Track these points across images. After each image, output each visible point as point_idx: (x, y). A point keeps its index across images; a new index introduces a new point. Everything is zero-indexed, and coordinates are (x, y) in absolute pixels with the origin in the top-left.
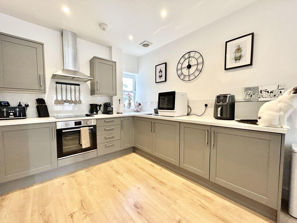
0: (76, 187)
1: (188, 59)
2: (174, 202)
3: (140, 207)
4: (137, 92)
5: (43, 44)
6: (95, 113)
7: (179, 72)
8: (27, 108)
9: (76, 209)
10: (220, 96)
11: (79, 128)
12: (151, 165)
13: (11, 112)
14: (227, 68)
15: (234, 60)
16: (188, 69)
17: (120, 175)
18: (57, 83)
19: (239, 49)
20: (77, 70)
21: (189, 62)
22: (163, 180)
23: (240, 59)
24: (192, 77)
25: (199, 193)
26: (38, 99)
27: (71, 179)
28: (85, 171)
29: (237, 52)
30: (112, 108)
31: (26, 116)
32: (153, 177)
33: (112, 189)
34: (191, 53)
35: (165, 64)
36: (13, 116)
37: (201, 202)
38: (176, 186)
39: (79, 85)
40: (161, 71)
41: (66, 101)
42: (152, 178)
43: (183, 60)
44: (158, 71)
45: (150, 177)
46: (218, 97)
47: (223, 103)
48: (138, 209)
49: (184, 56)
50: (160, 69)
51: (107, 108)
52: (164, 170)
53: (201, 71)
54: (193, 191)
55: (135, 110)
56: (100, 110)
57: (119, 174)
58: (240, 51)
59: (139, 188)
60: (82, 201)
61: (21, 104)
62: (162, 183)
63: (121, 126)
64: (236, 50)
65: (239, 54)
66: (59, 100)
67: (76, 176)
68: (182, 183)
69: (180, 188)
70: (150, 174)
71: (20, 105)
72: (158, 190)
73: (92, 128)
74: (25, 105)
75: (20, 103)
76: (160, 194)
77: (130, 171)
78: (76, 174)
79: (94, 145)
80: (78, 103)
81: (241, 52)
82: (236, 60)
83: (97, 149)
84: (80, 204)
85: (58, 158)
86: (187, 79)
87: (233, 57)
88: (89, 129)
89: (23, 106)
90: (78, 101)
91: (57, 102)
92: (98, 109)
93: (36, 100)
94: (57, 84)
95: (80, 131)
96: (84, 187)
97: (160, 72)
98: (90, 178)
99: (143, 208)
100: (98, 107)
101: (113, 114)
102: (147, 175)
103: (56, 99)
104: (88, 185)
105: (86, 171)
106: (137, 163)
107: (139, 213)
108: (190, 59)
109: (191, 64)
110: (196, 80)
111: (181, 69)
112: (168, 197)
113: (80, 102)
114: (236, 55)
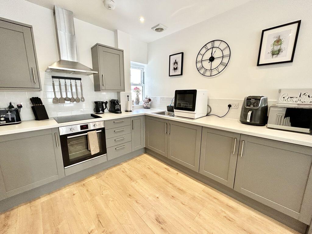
0: (89, 199)
1: (211, 49)
2: (197, 214)
3: (162, 221)
4: (146, 86)
5: (31, 28)
6: (101, 112)
7: (199, 65)
8: (20, 109)
9: (93, 227)
10: (251, 99)
11: (86, 132)
12: (166, 169)
13: (2, 117)
14: (260, 63)
15: (270, 55)
16: (210, 62)
17: (135, 182)
18: (53, 77)
19: (278, 41)
20: (76, 61)
21: (212, 54)
22: (182, 188)
23: (278, 54)
24: (214, 72)
25: (222, 203)
26: (33, 98)
27: (81, 188)
28: (95, 177)
29: (276, 45)
30: (120, 105)
31: (20, 120)
32: (171, 183)
33: (129, 199)
34: (216, 42)
35: (181, 54)
36: (5, 122)
37: (225, 213)
38: (197, 194)
39: (80, 79)
40: (176, 63)
41: (67, 99)
42: (170, 185)
43: (204, 50)
44: (172, 61)
45: (167, 183)
46: (249, 99)
47: (254, 106)
48: (160, 224)
49: (206, 45)
50: (176, 60)
51: (115, 106)
52: (181, 175)
53: (227, 65)
54: (215, 200)
55: (145, 106)
56: (106, 108)
57: (133, 181)
58: (279, 43)
59: (158, 198)
60: (98, 216)
61: (13, 104)
62: (181, 190)
63: (132, 127)
64: (275, 41)
65: (278, 47)
66: (58, 98)
67: (86, 184)
68: (202, 191)
69: (200, 196)
70: (167, 180)
71: (11, 106)
72: (178, 199)
73: (101, 131)
74: (18, 105)
75: (10, 104)
76: (181, 205)
77: (144, 176)
78: (86, 182)
79: (103, 150)
80: (80, 101)
81: (281, 44)
82: (273, 54)
83: (106, 153)
84: (97, 220)
85: (65, 167)
86: (208, 73)
87: (270, 50)
88: (97, 133)
89: (16, 107)
90: (80, 98)
91: (56, 101)
92: (105, 107)
93: (31, 99)
94: (54, 79)
95: (87, 136)
96: (97, 198)
97: (174, 64)
98: (102, 186)
99: (165, 222)
100: (104, 105)
101: (121, 113)
102: (164, 181)
103: (54, 97)
104: (102, 195)
105: (97, 178)
106: (150, 166)
107: (162, 228)
108: (214, 49)
109: (215, 56)
110: (220, 75)
111: (201, 61)
112: (190, 208)
113: (83, 99)
114: (273, 48)
